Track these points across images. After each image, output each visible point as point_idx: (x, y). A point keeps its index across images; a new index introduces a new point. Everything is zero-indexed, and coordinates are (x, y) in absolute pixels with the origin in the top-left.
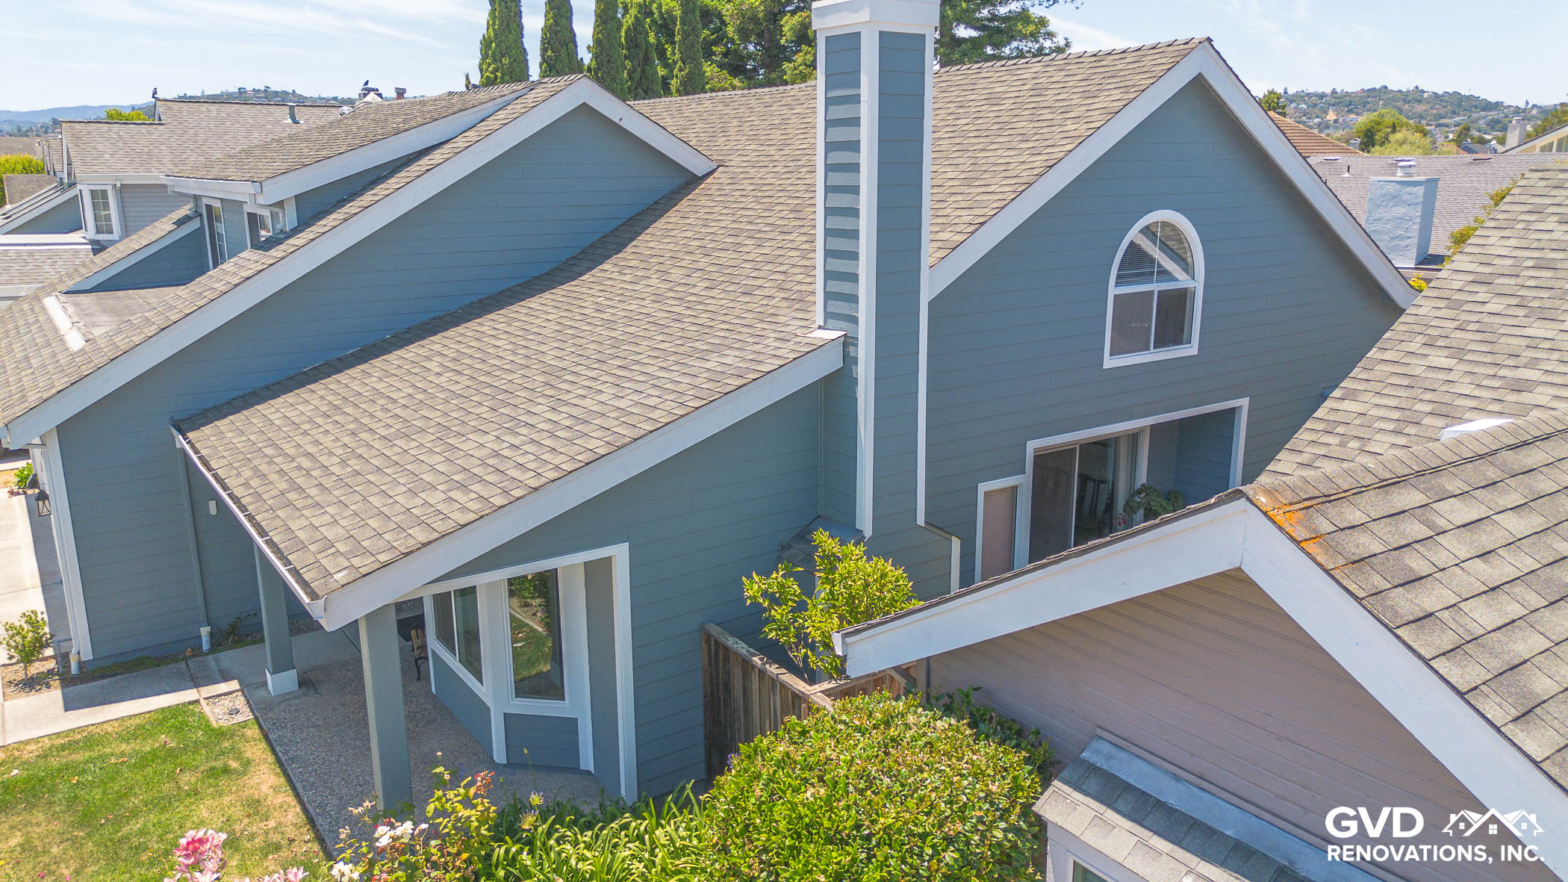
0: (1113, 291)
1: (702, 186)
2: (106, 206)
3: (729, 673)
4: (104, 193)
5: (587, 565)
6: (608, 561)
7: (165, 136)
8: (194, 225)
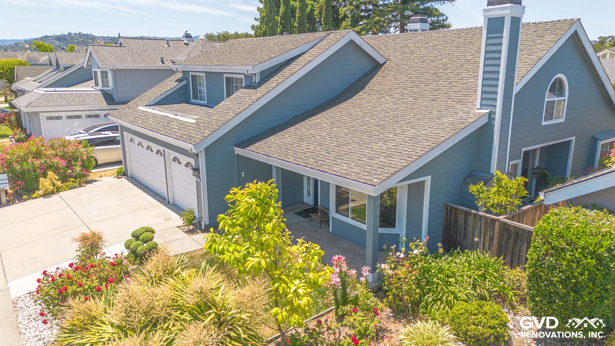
0: (546, 100)
1: (384, 67)
2: (107, 77)
3: (457, 217)
4: (106, 72)
5: (409, 185)
6: (423, 182)
7: (127, 51)
8: (185, 82)
